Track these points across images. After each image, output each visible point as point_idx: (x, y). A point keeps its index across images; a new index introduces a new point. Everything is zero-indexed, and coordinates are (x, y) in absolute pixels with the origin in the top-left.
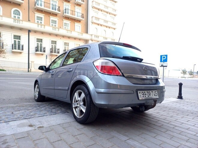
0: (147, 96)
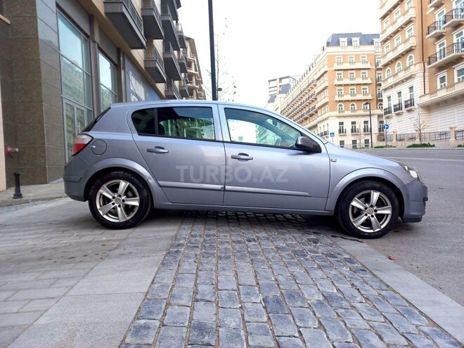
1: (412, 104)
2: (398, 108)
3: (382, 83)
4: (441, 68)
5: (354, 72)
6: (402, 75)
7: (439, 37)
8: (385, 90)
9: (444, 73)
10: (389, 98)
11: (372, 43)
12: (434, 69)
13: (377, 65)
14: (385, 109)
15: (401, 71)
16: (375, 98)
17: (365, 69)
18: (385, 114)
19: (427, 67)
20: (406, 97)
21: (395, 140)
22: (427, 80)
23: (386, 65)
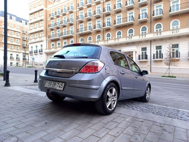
0: (51, 86)
1: (42, 51)
2: (36, 52)
3: (29, 41)
4: (52, 41)
5: (13, 32)
6: (38, 40)
7: (52, 30)
8: (30, 43)
9: (53, 43)
10: (32, 47)
11: (21, 22)
12: (50, 40)
13: (23, 32)
14: (30, 51)
15: (37, 38)
16: (22, 45)
17: (18, 32)
18: (30, 53)
19: (48, 39)
20: (39, 48)
21: (34, 65)
22: (47, 44)
23: (31, 34)
